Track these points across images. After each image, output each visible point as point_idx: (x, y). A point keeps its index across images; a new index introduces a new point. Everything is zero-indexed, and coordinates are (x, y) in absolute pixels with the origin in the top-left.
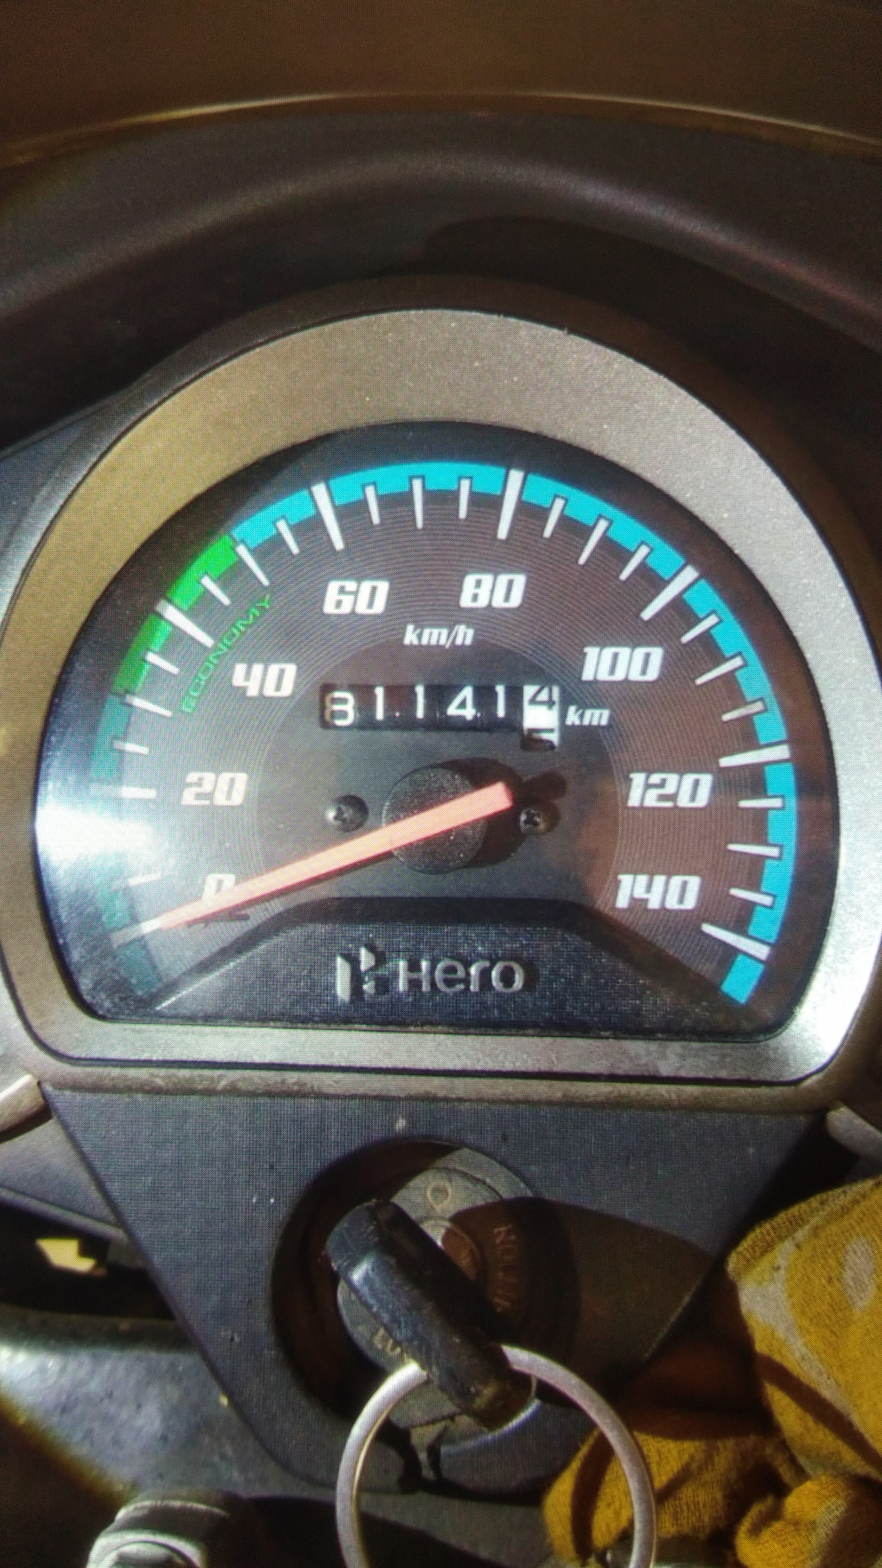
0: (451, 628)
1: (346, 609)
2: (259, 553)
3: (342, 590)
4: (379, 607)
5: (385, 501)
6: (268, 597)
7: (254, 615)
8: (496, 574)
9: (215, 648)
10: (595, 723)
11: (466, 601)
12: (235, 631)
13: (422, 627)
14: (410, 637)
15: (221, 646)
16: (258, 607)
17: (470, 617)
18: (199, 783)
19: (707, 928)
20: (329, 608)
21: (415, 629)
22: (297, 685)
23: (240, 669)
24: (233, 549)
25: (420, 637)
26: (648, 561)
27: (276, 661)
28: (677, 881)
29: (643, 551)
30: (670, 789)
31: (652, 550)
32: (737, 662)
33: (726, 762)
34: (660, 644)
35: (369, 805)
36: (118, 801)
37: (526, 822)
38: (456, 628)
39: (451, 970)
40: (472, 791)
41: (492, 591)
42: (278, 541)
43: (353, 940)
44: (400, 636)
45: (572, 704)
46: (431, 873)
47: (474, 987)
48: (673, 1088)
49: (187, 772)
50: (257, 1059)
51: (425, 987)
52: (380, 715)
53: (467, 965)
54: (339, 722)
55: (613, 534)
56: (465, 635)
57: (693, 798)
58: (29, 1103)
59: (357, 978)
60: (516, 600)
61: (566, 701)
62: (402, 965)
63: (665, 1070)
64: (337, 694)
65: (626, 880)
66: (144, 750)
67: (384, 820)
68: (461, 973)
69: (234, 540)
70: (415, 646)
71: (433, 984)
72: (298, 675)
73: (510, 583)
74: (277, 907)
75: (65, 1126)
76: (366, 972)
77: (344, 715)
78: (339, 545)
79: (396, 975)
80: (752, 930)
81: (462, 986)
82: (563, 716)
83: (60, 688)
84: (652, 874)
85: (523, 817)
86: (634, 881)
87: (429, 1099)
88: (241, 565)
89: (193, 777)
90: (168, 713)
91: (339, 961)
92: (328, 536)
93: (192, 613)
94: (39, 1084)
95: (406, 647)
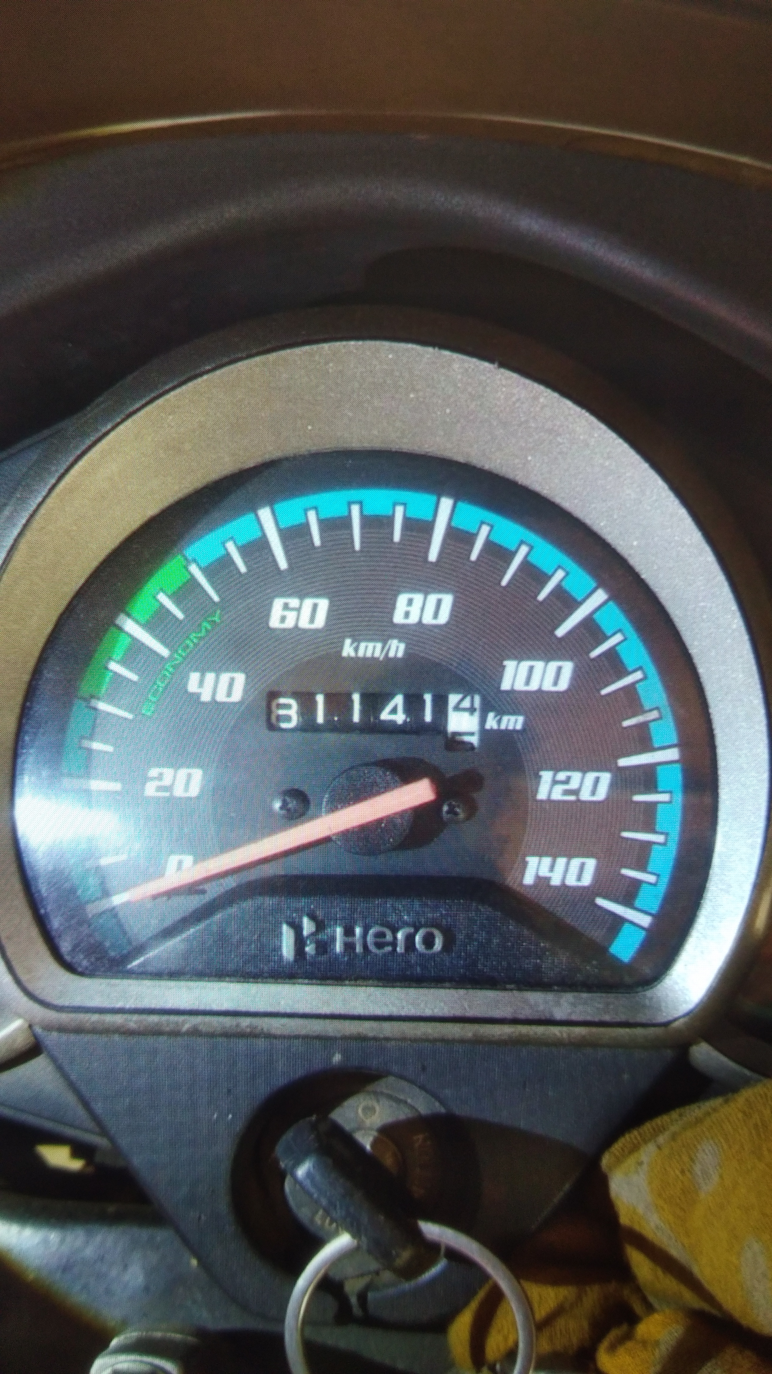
0: (385, 642)
1: (290, 624)
2: (209, 571)
3: (286, 607)
4: (320, 621)
5: (326, 525)
6: (218, 612)
7: (206, 629)
8: (426, 594)
9: (171, 658)
10: (511, 727)
11: (398, 618)
12: (188, 642)
13: (359, 641)
14: (348, 650)
15: (176, 656)
16: (209, 622)
17: (403, 632)
18: (160, 777)
19: (600, 902)
20: (274, 622)
21: (352, 643)
22: (246, 691)
23: (194, 677)
24: (186, 568)
25: (356, 650)
26: (564, 584)
27: (227, 670)
28: (576, 863)
29: (560, 574)
30: (574, 785)
31: (567, 574)
32: (638, 675)
33: (623, 762)
34: (571, 659)
35: (311, 798)
36: (88, 792)
37: (448, 812)
38: (390, 642)
39: (381, 935)
40: (401, 786)
41: (423, 609)
42: (226, 561)
43: (296, 910)
44: (338, 649)
45: (491, 711)
46: (364, 854)
47: (400, 949)
48: (565, 1029)
49: (149, 767)
50: (215, 1007)
51: (359, 949)
52: (320, 719)
53: (395, 931)
54: (284, 725)
55: (533, 559)
56: (397, 649)
57: (593, 792)
58: (22, 1042)
59: (300, 942)
60: (444, 618)
61: (486, 708)
62: (339, 931)
63: (559, 1014)
64: (282, 701)
65: (532, 861)
66: (109, 748)
67: (323, 810)
68: (389, 937)
69: (186, 559)
70: (352, 658)
71: (365, 946)
72: (247, 683)
73: (439, 602)
74: (231, 883)
75: (54, 1060)
76: (307, 937)
77: (288, 718)
78: (283, 564)
79: (333, 939)
80: (638, 903)
81: (389, 948)
82: (483, 721)
83: (31, 692)
84: (555, 857)
85: (445, 808)
86: (539, 863)
87: (361, 1038)
88: (193, 581)
89: (154, 772)
90: (129, 716)
91: (285, 928)
92: (273, 556)
93: (149, 626)
94: (30, 1026)
95: (344, 658)
